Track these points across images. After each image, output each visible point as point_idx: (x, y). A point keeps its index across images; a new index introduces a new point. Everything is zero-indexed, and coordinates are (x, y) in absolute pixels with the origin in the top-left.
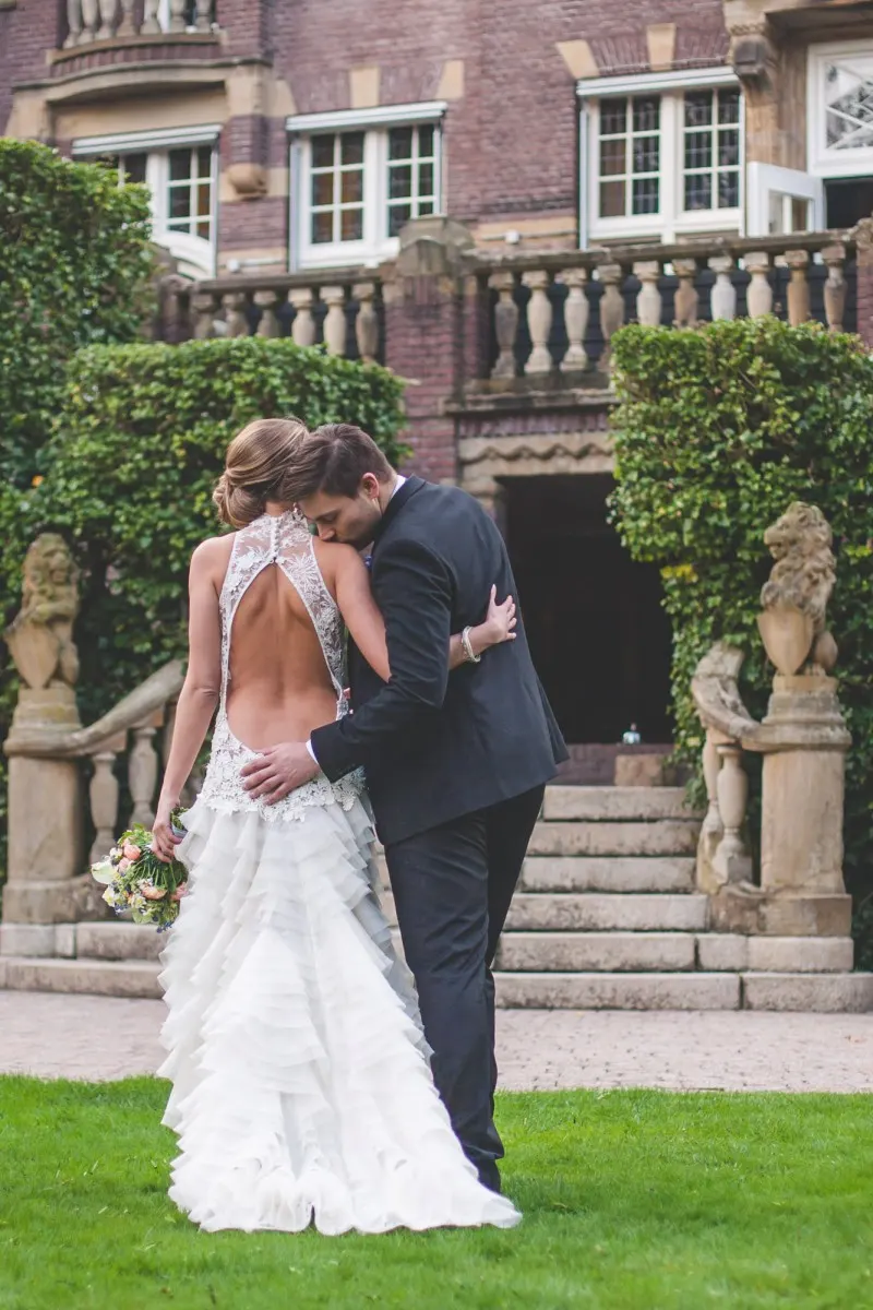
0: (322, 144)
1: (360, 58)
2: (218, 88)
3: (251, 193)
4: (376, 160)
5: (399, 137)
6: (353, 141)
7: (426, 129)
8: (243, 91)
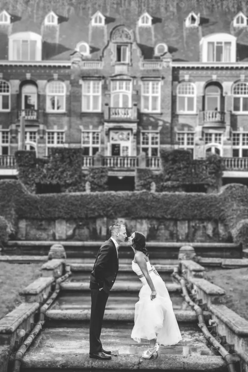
0: (49, 133)
1: (55, 124)
2: (38, 126)
3: (42, 138)
4: (55, 136)
5: (58, 133)
6: (53, 133)
7: (62, 133)
8: (42, 127)
